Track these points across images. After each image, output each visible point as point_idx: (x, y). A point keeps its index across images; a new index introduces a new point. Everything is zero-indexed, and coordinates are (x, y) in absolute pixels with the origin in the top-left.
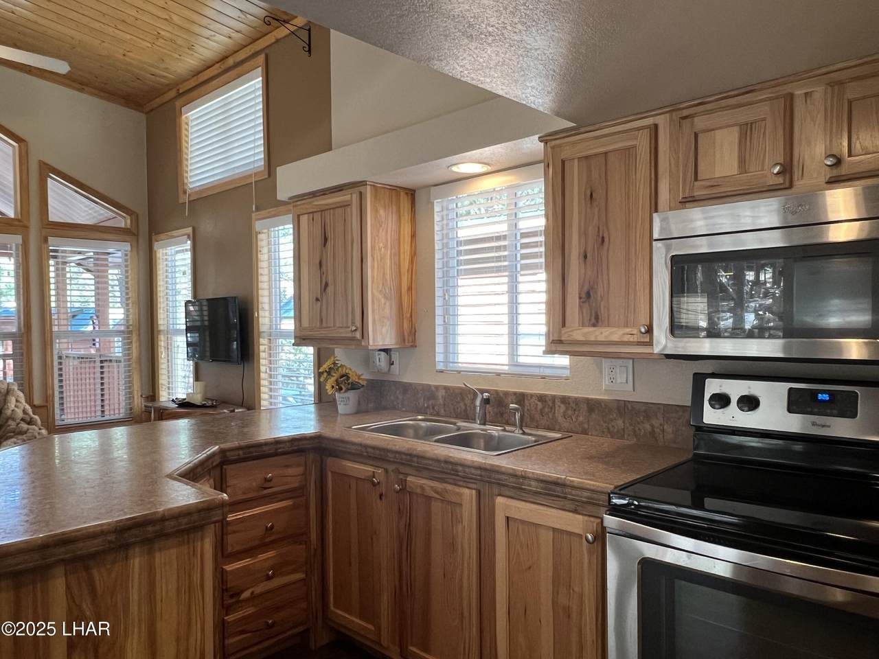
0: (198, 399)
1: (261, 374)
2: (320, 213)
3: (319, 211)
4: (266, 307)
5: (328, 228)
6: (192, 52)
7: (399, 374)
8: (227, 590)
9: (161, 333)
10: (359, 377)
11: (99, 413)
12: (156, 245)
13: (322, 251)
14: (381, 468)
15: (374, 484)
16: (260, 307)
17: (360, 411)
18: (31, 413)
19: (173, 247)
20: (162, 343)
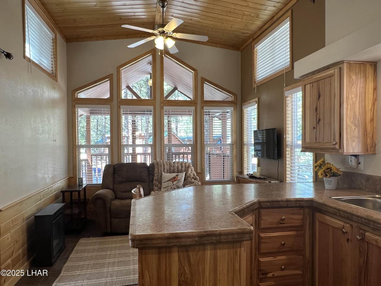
0: (258, 175)
1: (287, 165)
2: (316, 83)
3: (316, 81)
4: (290, 133)
5: (321, 90)
6: (258, 19)
7: (364, 170)
8: (260, 270)
9: (245, 145)
10: (338, 170)
11: (222, 177)
12: (243, 107)
13: (317, 102)
14: (349, 224)
15: (344, 233)
16: (287, 133)
17: (338, 189)
18: (196, 176)
19: (250, 107)
20: (245, 150)
